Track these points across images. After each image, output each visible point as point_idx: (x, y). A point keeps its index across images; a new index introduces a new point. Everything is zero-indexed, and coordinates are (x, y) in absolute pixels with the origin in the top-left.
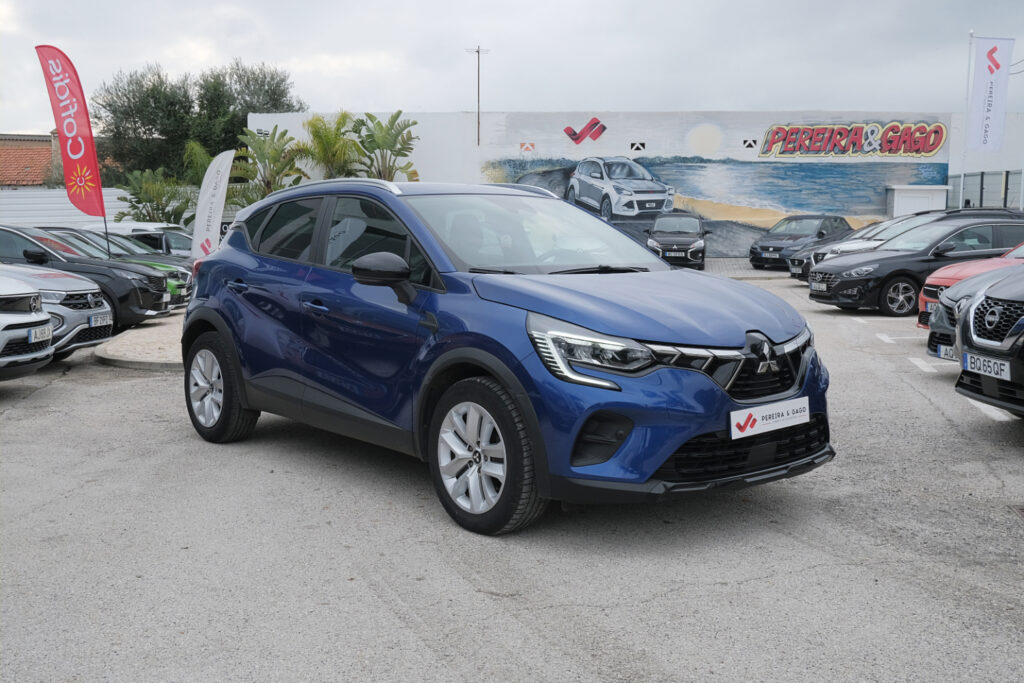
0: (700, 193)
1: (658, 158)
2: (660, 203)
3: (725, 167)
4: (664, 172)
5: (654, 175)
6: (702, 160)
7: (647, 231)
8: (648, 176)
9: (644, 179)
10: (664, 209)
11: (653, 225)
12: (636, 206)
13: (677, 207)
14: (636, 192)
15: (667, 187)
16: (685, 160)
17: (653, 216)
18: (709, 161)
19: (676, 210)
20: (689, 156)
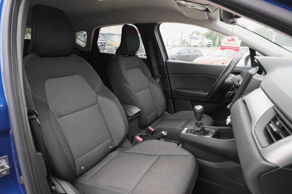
0: (113, 41)
1: (105, 33)
2: (105, 43)
3: (118, 36)
4: (106, 36)
5: (104, 37)
6: (113, 34)
7: (104, 49)
8: (102, 37)
9: (101, 38)
10: (106, 44)
11: (105, 47)
12: (100, 43)
13: (109, 44)
14: (100, 40)
15: (106, 39)
16: (110, 34)
17: (105, 46)
18: (115, 34)
19: (108, 44)
20: (111, 33)
